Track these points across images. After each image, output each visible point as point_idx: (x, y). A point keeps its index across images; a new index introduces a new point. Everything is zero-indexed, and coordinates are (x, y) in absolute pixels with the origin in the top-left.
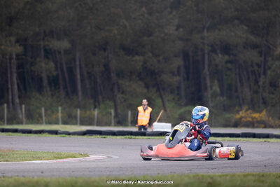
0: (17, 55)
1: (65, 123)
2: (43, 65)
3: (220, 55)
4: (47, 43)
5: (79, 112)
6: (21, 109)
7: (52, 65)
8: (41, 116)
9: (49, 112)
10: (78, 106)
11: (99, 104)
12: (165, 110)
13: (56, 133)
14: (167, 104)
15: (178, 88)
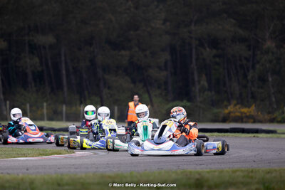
1: (51, 119)
3: (208, 49)
4: (31, 38)
5: (64, 108)
6: (6, 105)
7: (37, 60)
8: (26, 113)
9: (34, 108)
10: (64, 102)
11: (85, 100)
12: (152, 106)
13: (41, 129)
14: (154, 100)
15: (166, 83)
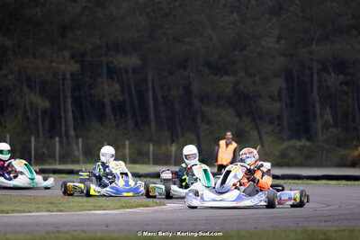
0: (73, 75)
1: (134, 162)
2: (106, 88)
3: (333, 75)
4: (110, 59)
5: (151, 147)
6: (77, 144)
7: (117, 86)
10: (151, 140)
11: (178, 137)
12: (262, 146)
14: (265, 138)
15: (279, 117)
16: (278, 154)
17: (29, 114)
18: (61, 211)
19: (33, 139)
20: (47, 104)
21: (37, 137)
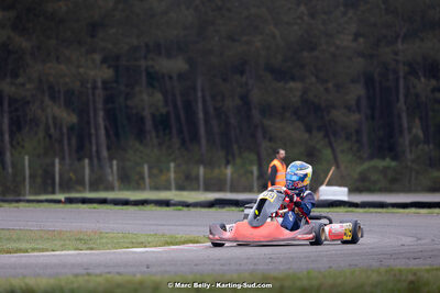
0: (104, 82)
1: (181, 188)
2: (145, 97)
3: (422, 79)
4: (150, 63)
5: (202, 170)
6: (111, 167)
7: (159, 96)
8: (143, 178)
9: (155, 171)
10: (200, 162)
11: (234, 158)
12: (338, 167)
13: (166, 203)
14: (341, 157)
15: (358, 132)
16: (356, 176)
17: (52, 131)
18: (92, 249)
19: (57, 161)
20: (74, 119)
21: (62, 159)
